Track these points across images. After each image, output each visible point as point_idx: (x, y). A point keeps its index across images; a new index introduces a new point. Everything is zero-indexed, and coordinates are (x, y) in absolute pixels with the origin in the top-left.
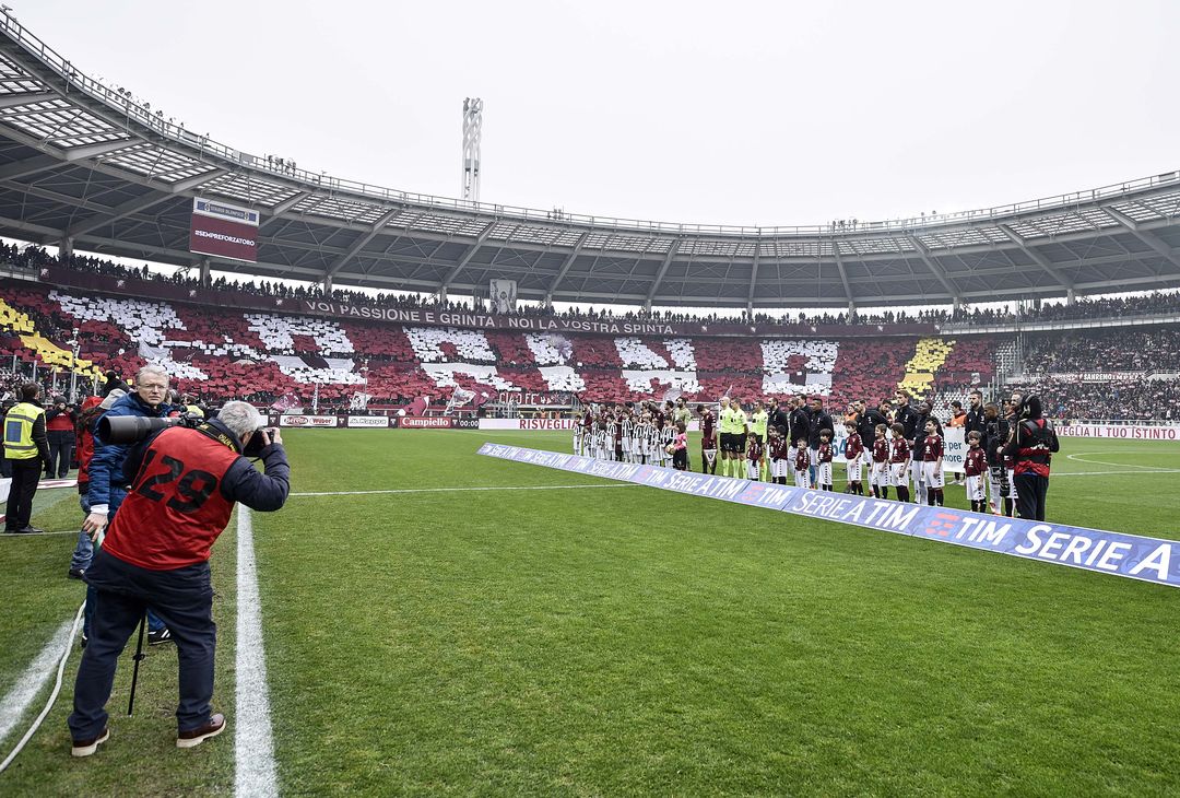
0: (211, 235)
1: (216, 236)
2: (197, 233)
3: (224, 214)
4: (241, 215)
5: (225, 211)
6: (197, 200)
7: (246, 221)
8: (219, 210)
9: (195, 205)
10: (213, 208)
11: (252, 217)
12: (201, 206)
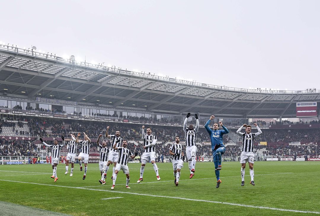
0: (302, 111)
1: (304, 111)
2: (298, 112)
3: (306, 105)
4: (311, 104)
5: (306, 104)
6: (297, 103)
7: (313, 106)
8: (304, 104)
9: (297, 104)
10: (302, 104)
11: (315, 104)
12: (299, 104)
